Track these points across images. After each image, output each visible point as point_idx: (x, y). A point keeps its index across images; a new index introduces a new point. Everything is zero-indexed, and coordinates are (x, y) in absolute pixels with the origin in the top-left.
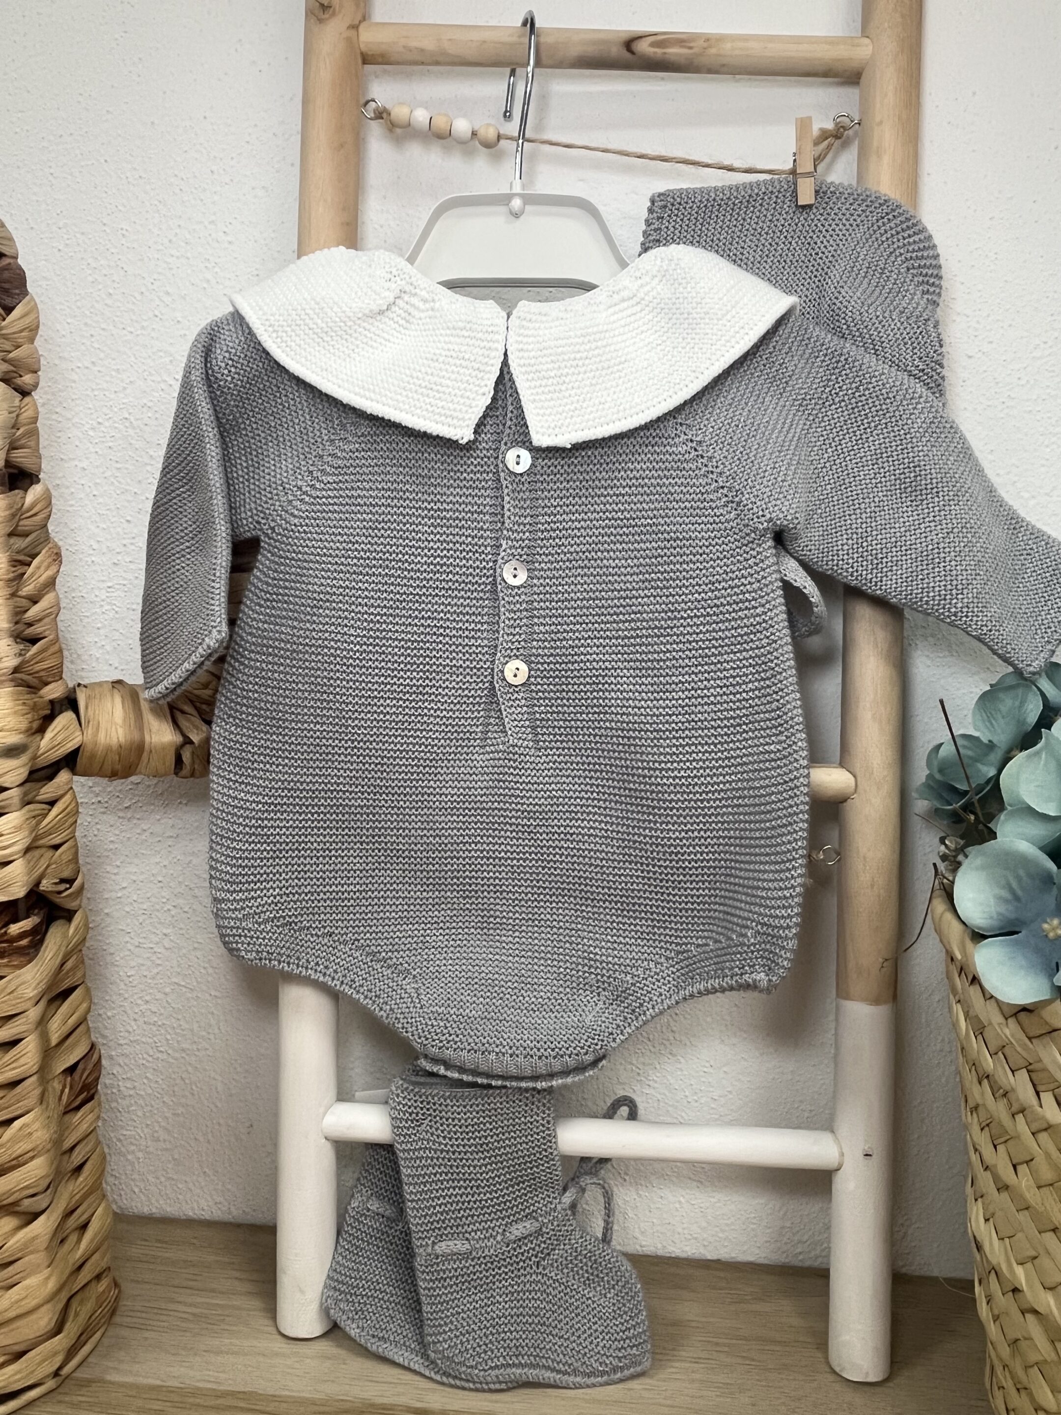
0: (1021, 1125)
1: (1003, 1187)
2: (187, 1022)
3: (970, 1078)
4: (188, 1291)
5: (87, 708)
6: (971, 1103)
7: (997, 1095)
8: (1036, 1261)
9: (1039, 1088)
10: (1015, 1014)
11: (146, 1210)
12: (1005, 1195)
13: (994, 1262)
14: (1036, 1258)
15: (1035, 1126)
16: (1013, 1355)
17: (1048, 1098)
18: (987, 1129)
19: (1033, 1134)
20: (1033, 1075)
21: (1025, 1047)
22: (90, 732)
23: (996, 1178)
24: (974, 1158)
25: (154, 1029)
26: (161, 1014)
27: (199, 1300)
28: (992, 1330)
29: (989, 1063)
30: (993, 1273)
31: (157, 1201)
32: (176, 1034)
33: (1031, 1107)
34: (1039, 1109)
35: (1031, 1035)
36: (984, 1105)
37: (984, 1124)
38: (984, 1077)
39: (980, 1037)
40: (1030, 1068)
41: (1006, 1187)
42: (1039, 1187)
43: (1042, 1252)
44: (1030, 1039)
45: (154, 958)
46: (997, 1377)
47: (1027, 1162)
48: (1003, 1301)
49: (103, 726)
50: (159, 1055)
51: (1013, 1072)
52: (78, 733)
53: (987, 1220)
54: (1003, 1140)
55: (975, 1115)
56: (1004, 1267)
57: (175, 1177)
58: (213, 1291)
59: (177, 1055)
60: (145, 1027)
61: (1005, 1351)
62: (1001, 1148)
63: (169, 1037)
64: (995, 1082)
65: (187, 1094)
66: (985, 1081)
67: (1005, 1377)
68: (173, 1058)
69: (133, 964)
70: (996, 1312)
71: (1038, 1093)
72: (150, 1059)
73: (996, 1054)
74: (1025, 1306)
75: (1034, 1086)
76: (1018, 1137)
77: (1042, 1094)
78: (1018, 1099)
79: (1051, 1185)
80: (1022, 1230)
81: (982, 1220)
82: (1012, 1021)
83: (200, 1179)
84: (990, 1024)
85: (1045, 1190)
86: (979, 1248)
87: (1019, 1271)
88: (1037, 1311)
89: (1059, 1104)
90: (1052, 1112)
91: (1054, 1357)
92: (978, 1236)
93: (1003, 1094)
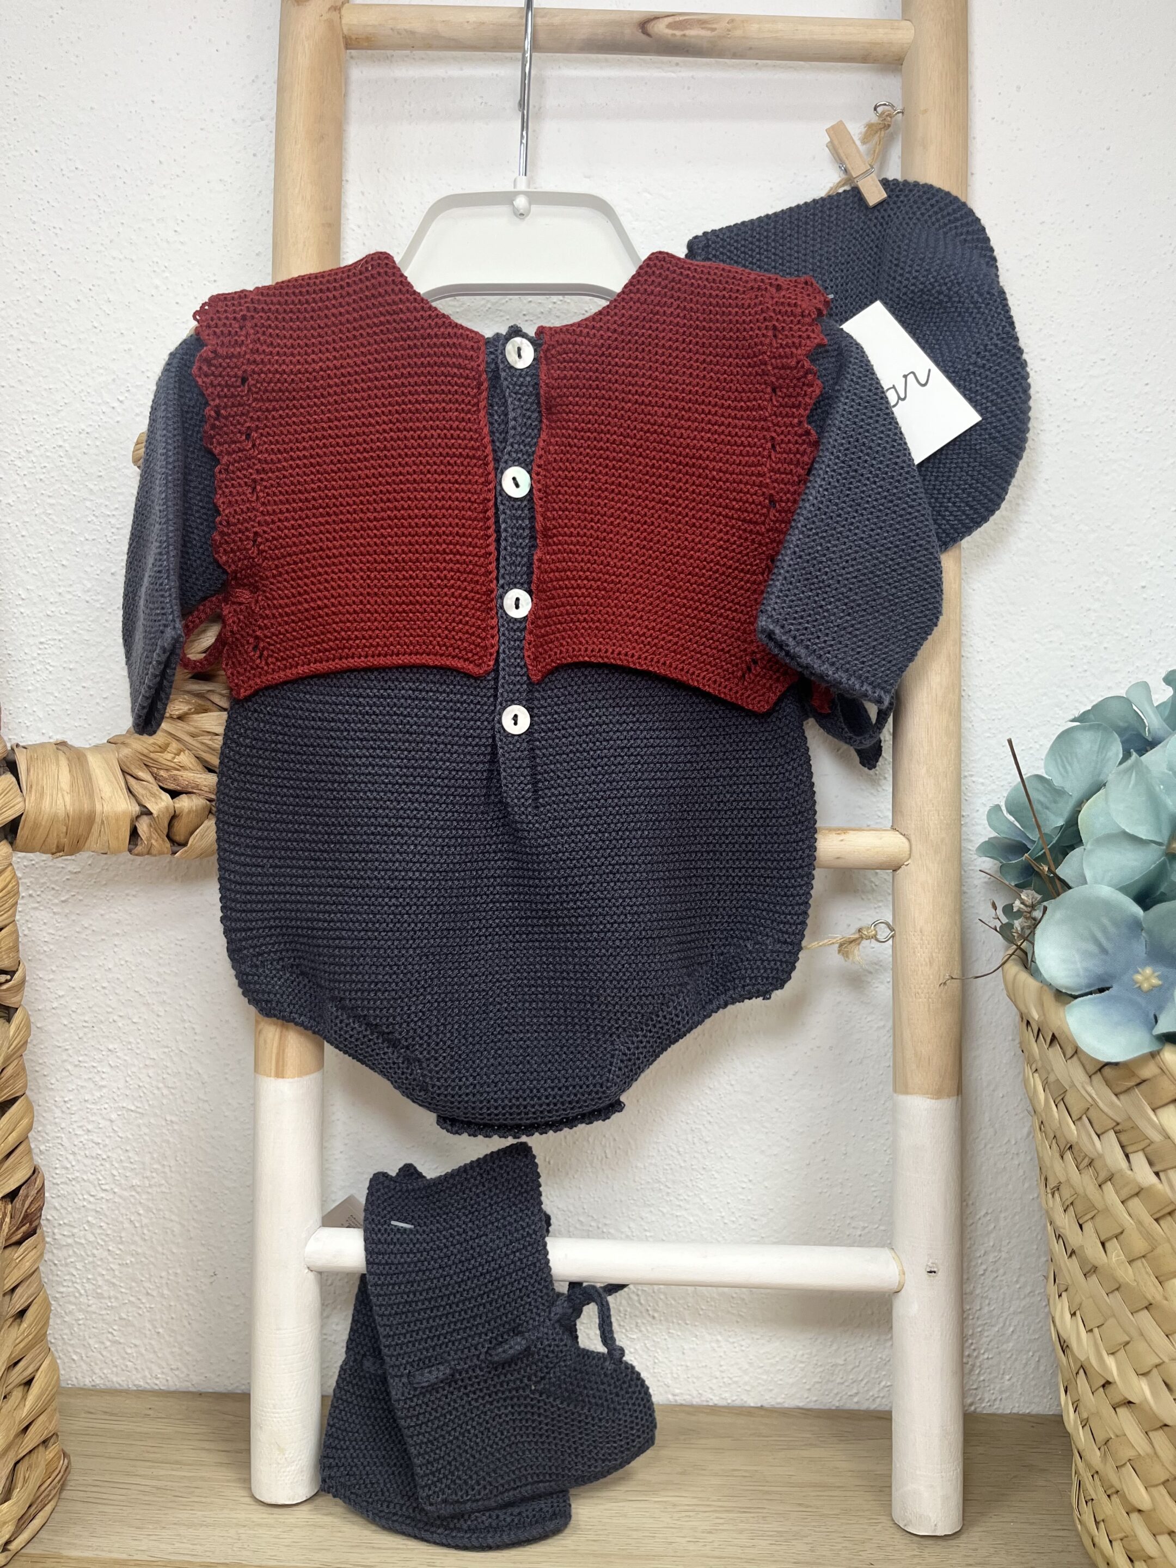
0: (1111, 1195)
1: (1090, 1270)
2: (137, 1154)
3: (1050, 1154)
4: (148, 1464)
5: (28, 771)
6: (1052, 1183)
7: (1081, 1167)
8: (1127, 1347)
9: (1129, 1150)
10: (1100, 1070)
11: (87, 1382)
12: (1094, 1279)
13: (1083, 1359)
14: (1128, 1343)
15: (1125, 1192)
16: (1104, 1456)
17: (1139, 1160)
19: (1122, 1202)
20: (1123, 1137)
21: (1112, 1105)
22: (33, 798)
23: (1083, 1262)
24: (1058, 1248)
25: (98, 1163)
26: (105, 1146)
27: (162, 1472)
28: (1081, 1437)
29: (1072, 1131)
30: (1081, 1371)
31: (101, 1369)
32: (124, 1168)
33: (1121, 1170)
34: (1129, 1172)
35: (1118, 1090)
36: (1068, 1181)
37: (1068, 1202)
38: (1067, 1149)
39: (1061, 1105)
40: (1117, 1128)
41: (1094, 1269)
42: (1130, 1262)
43: (1134, 1333)
44: (1116, 1095)
45: (97, 1079)
46: (1085, 1490)
47: (1117, 1236)
48: (1093, 1401)
49: (48, 791)
50: (103, 1195)
51: (1099, 1136)
52: (20, 799)
53: (1073, 1314)
54: (1089, 1216)
55: (1057, 1195)
56: (1094, 1362)
57: (122, 1341)
58: (177, 1462)
59: (126, 1194)
60: (87, 1161)
61: (1094, 1456)
62: (1088, 1227)
63: (115, 1172)
64: (1080, 1150)
65: (137, 1238)
66: (1068, 1155)
67: (1095, 1487)
68: (120, 1197)
69: (71, 1087)
70: (1085, 1415)
71: (1127, 1156)
72: (92, 1199)
73: (1080, 1118)
74: (1117, 1399)
75: (1122, 1147)
76: (1107, 1210)
77: (1131, 1156)
78: (1106, 1165)
79: (1143, 1257)
80: (1114, 1316)
81: (1068, 1316)
82: (1097, 1078)
83: (153, 1342)
84: (1073, 1085)
85: (1138, 1263)
86: (1065, 1347)
87: (1111, 1362)
88: (1130, 1402)
89: (1151, 1164)
90: (1143, 1174)
91: (1149, 1449)
92: (1064, 1335)
93: (1089, 1163)
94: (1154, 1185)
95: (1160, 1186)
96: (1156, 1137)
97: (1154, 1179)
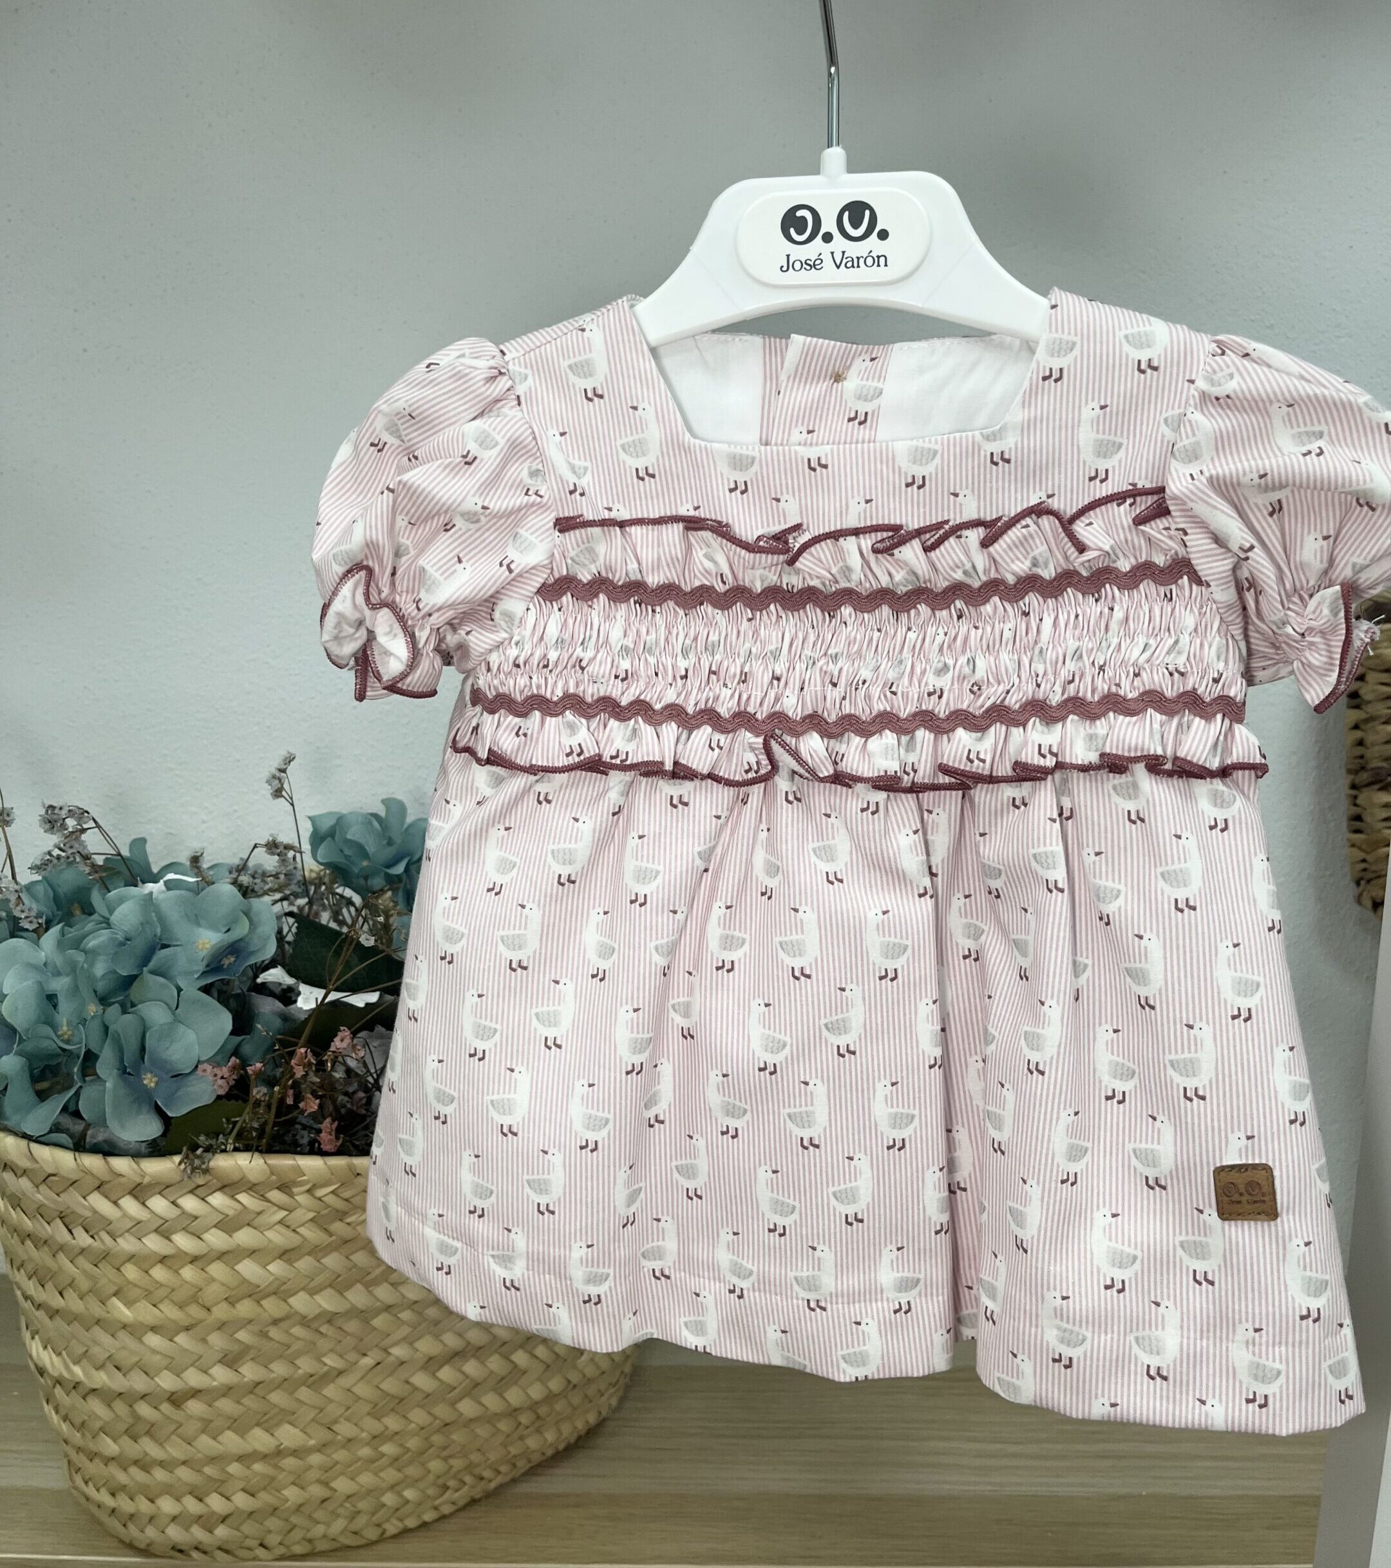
0: (62, 1259)
1: (53, 1313)
6: (17, 1263)
7: (38, 1246)
9: (71, 1227)
13: (56, 1374)
14: (86, 1352)
15: (72, 1255)
16: (83, 1435)
17: (79, 1232)
18: (34, 1279)
19: (71, 1261)
20: (66, 1220)
23: (47, 1310)
24: (27, 1305)
29: (28, 1224)
30: (57, 1384)
33: (67, 1242)
34: (73, 1242)
37: (31, 1274)
38: (26, 1236)
39: (18, 1209)
40: (61, 1215)
41: (57, 1313)
42: (81, 1299)
43: (90, 1343)
47: (70, 1285)
48: (68, 1401)
51: (48, 1224)
53: (45, 1348)
54: (48, 1278)
56: (66, 1375)
62: (48, 1285)
64: (36, 1236)
66: (28, 1242)
71: (70, 1231)
73: (33, 1214)
74: (85, 1392)
75: (67, 1227)
76: (60, 1270)
77: (73, 1231)
78: (56, 1241)
79: (90, 1291)
80: (75, 1337)
81: (41, 1349)
82: (43, 1188)
84: (24, 1194)
85: (87, 1297)
86: (42, 1371)
87: (77, 1370)
88: (94, 1390)
89: (87, 1231)
90: (83, 1239)
91: (113, 1415)
92: (40, 1364)
93: (41, 1243)
94: (90, 1246)
95: (95, 1244)
96: (88, 1214)
97: (90, 1240)
